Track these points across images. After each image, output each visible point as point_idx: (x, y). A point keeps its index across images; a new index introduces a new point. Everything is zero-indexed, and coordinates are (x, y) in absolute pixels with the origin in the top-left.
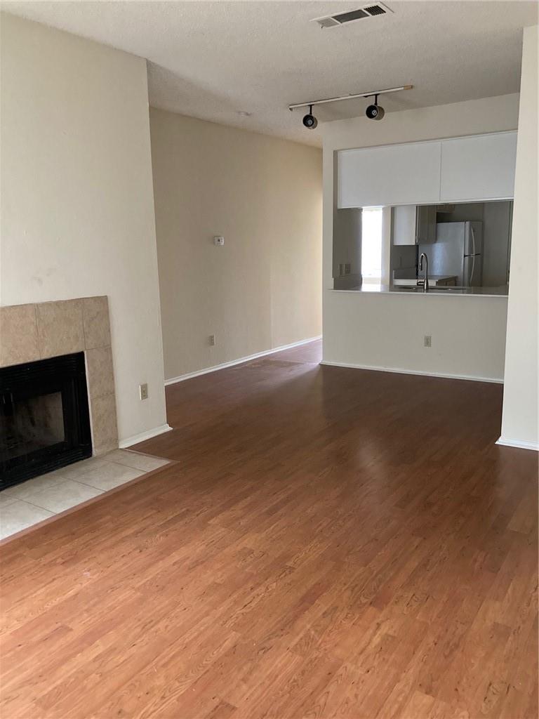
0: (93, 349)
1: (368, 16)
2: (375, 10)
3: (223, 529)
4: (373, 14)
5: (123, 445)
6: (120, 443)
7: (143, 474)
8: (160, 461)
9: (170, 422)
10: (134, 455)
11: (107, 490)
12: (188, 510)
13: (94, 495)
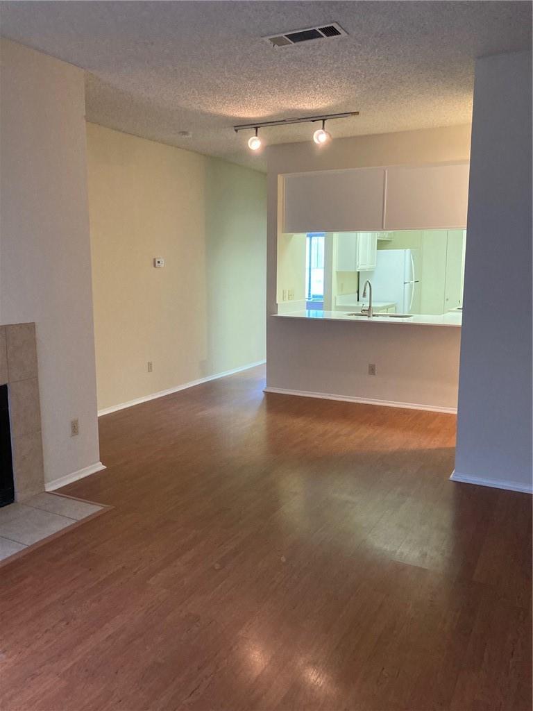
0: (17, 382)
1: (323, 37)
2: (331, 31)
3: (164, 591)
4: (328, 36)
5: (50, 487)
6: (46, 485)
7: (73, 522)
8: (92, 507)
9: (103, 460)
10: (64, 499)
11: (30, 545)
12: (124, 567)
13: (15, 551)
